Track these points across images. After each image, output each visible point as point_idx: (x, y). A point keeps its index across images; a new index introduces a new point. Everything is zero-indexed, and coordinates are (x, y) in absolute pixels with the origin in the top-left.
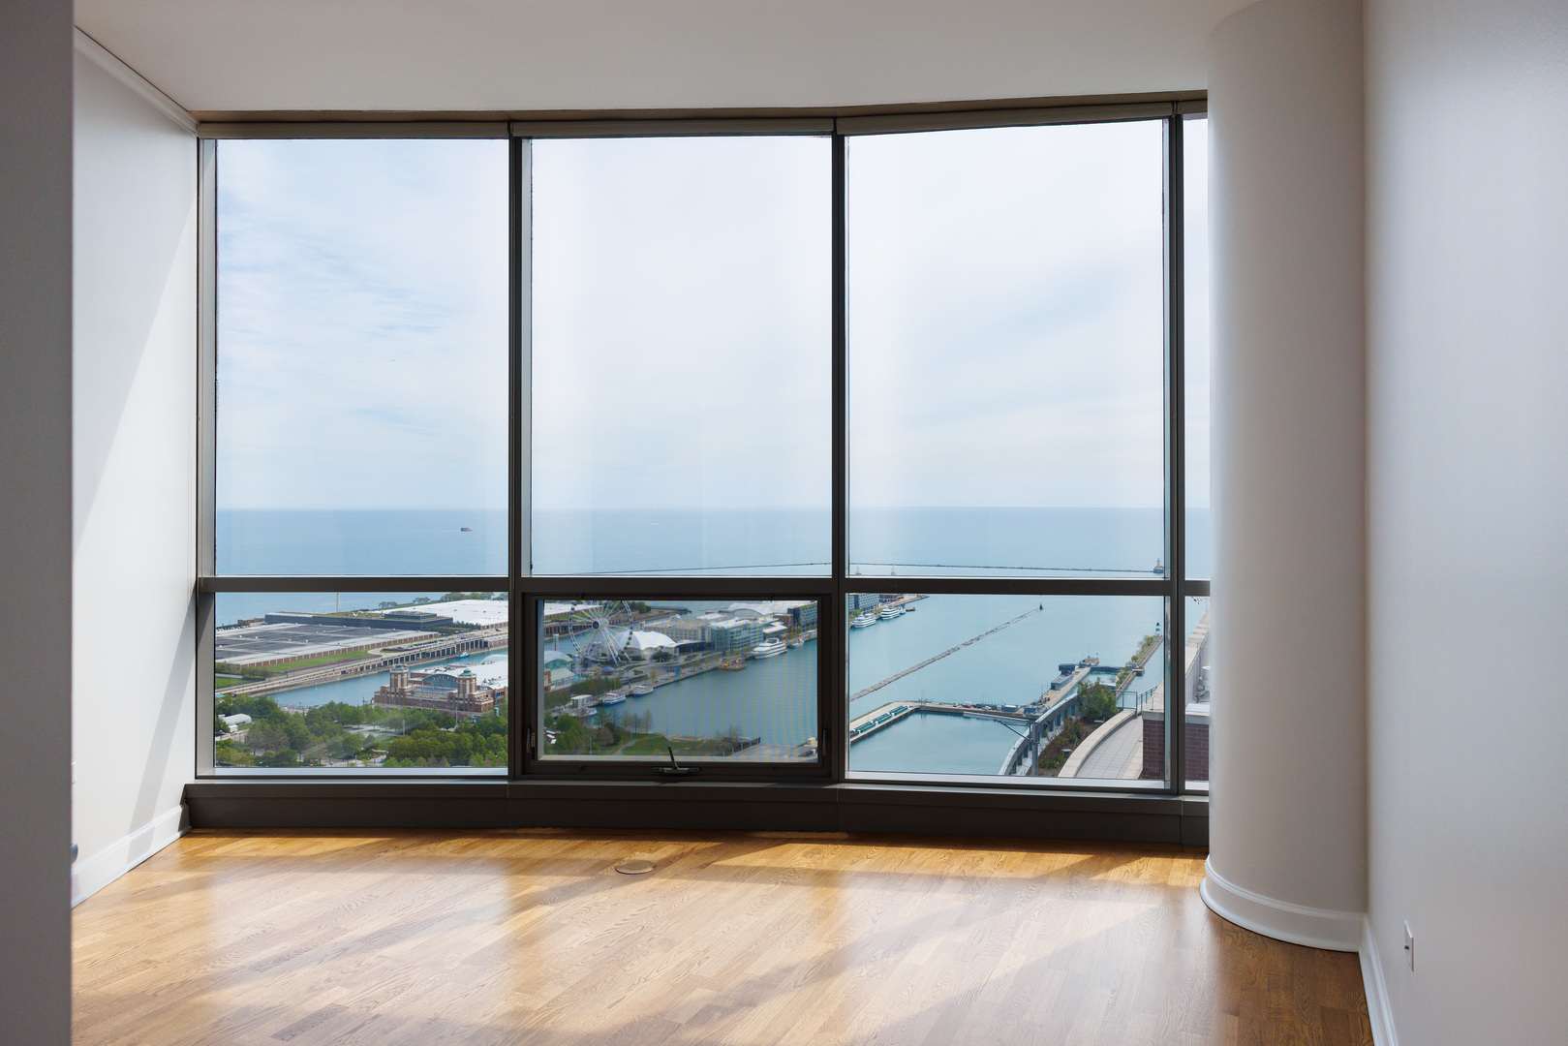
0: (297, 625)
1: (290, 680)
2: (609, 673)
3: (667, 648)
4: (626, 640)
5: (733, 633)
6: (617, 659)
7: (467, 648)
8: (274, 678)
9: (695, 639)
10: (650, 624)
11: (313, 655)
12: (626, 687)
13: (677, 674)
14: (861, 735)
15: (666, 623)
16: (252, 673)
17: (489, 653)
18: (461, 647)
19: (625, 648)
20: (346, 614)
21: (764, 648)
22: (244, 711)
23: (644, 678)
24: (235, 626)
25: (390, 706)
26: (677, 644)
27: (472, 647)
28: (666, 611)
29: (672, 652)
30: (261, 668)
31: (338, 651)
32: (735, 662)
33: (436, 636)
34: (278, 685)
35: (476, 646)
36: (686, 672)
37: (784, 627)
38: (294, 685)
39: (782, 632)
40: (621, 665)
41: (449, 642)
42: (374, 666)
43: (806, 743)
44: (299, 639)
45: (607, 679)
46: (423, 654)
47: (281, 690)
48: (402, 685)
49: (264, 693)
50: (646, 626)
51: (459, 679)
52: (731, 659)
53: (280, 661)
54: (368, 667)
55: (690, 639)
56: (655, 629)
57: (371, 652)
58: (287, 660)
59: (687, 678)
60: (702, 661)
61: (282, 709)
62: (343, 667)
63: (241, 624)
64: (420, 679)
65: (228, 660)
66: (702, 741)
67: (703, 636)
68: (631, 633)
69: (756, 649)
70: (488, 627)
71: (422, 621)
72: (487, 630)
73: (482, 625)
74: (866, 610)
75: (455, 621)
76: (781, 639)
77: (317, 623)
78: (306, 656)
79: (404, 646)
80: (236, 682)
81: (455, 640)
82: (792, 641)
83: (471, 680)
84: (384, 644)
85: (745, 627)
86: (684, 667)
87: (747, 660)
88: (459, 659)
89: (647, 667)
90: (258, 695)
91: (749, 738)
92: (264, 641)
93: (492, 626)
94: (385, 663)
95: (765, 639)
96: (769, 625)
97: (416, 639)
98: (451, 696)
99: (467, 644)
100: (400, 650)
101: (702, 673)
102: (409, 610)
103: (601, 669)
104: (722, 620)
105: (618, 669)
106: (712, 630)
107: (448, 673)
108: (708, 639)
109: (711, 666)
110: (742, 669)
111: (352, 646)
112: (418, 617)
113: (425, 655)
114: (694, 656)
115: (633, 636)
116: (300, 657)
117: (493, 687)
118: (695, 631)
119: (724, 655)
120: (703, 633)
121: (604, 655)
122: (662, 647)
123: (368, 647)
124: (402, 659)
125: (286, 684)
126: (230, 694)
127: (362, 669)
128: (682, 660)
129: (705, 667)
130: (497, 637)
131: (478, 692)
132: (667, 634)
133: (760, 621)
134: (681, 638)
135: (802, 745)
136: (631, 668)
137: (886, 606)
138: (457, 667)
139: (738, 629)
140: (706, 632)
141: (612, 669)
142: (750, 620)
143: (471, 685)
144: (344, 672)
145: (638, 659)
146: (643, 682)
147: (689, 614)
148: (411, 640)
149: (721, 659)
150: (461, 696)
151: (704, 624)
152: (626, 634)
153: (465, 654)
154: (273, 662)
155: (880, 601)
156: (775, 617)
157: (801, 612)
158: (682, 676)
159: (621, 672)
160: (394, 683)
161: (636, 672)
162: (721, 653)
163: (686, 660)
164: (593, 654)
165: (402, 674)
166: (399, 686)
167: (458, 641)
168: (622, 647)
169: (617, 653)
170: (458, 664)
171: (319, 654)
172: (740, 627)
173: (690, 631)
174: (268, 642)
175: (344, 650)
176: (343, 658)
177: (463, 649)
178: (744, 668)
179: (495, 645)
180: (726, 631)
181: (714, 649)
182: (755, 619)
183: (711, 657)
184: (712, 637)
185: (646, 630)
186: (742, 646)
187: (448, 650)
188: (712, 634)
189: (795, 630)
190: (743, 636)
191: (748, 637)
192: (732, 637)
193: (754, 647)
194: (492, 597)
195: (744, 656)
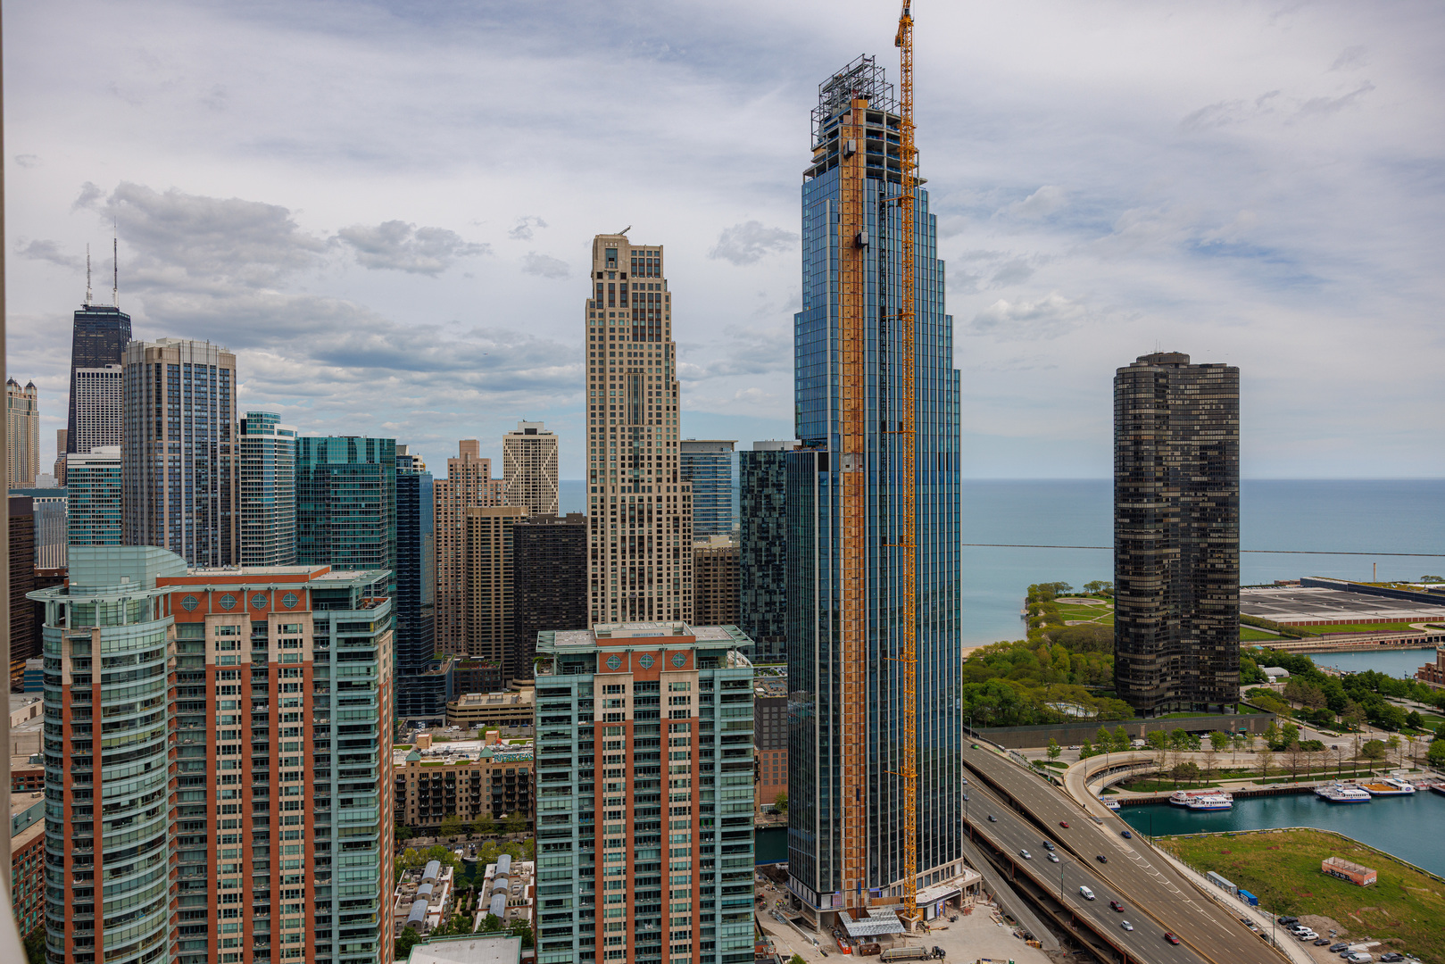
0: (1332, 591)
1: (1327, 642)
8: (1310, 639)
11: (1349, 622)
16: (1289, 631)
20: (1384, 584)
22: (1282, 665)
24: (1272, 586)
25: (1437, 685)
30: (1297, 627)
31: (1376, 621)
34: (1314, 646)
38: (1330, 648)
42: (1416, 641)
44: (1335, 605)
47: (1317, 651)
49: (1300, 652)
53: (1315, 623)
54: (1410, 641)
57: (1412, 626)
58: (1322, 623)
61: (1319, 669)
62: (1382, 638)
63: (1278, 584)
65: (1267, 617)
77: (1353, 591)
78: (1342, 622)
80: (1271, 637)
84: (1428, 619)
90: (1294, 652)
92: (1300, 602)
94: (1430, 639)
111: (1392, 617)
116: (1336, 622)
123: (1409, 620)
125: (1322, 646)
126: (1269, 647)
127: (1403, 641)
144: (1382, 643)
154: (1309, 623)
160: (1442, 661)
171: (1356, 622)
174: (1303, 604)
175: (1382, 621)
176: (1380, 628)
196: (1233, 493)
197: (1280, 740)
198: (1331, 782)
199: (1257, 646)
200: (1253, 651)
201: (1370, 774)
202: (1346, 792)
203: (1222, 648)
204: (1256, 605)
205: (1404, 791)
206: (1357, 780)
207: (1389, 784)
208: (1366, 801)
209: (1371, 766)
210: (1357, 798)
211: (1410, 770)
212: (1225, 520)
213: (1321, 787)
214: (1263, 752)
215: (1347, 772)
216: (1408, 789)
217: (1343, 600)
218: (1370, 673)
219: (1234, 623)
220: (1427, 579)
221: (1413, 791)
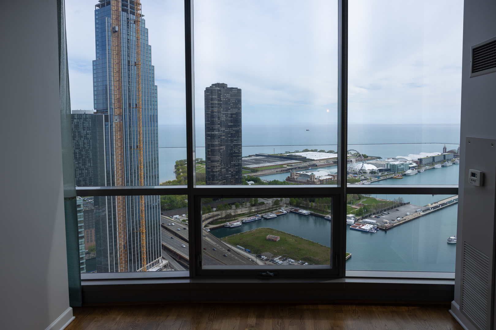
0: (264, 157)
1: (263, 173)
2: (356, 177)
3: (375, 170)
4: (361, 167)
5: (398, 166)
6: (358, 173)
7: (311, 166)
8: (259, 172)
9: (384, 167)
10: (369, 162)
11: (269, 166)
12: (361, 182)
13: (379, 178)
14: (448, 205)
15: (374, 161)
16: (254, 170)
19: (361, 169)
20: (277, 154)
21: (409, 172)
22: (252, 180)
23: (368, 179)
24: (248, 157)
25: (291, 182)
26: (378, 169)
27: (312, 166)
28: (373, 158)
29: (377, 171)
30: (256, 169)
31: (275, 165)
32: (399, 176)
33: (302, 162)
35: (314, 166)
36: (382, 178)
37: (417, 165)
38: (265, 174)
39: (416, 166)
40: (359, 174)
41: (306, 164)
42: (285, 170)
43: (427, 205)
44: (265, 161)
45: (355, 179)
46: (298, 167)
47: (261, 175)
48: (294, 176)
49: (257, 176)
51: (310, 176)
52: (397, 175)
53: (260, 167)
54: (283, 170)
55: (383, 167)
56: (370, 163)
57: (284, 166)
58: (262, 167)
59: (382, 180)
60: (387, 175)
62: (277, 170)
63: (250, 156)
64: (299, 175)
65: (247, 166)
66: (388, 201)
67: (387, 167)
68: (363, 164)
70: (317, 160)
71: (298, 158)
72: (317, 161)
73: (315, 159)
74: (448, 160)
75: (307, 158)
76: (416, 169)
77: (269, 157)
78: (267, 166)
79: (293, 165)
80: (250, 172)
81: (307, 164)
82: (419, 170)
83: (314, 176)
84: (287, 164)
85: (402, 164)
86: (381, 176)
87: (403, 175)
88: (308, 169)
89: (368, 176)
90: (255, 176)
91: (406, 202)
92: (256, 161)
93: (318, 160)
94: (288, 169)
95: (409, 168)
96: (411, 164)
97: (296, 163)
98: (308, 180)
99: (311, 165)
100: (292, 166)
101: (387, 179)
102: (294, 154)
103: (353, 175)
104: (394, 162)
105: (359, 176)
106: (391, 165)
107: (307, 173)
108: (389, 168)
109: (390, 177)
110: (401, 178)
111: (279, 164)
112: (296, 156)
113: (299, 168)
114: (384, 173)
115: (363, 165)
116: (265, 166)
117: (320, 179)
118: (384, 165)
119: (395, 173)
120: (387, 166)
121: (354, 171)
122: (373, 169)
123: (283, 164)
124: (293, 168)
126: (249, 175)
127: (282, 171)
128: (380, 174)
129: (388, 177)
131: (315, 180)
132: (375, 165)
133: (408, 162)
134: (379, 167)
135: (426, 206)
136: (363, 176)
137: (456, 159)
138: (309, 172)
139: (400, 165)
140: (388, 165)
141: (357, 176)
142: (404, 162)
143: (313, 178)
144: (277, 171)
145: (365, 173)
146: (367, 181)
147: (381, 159)
148: (295, 163)
149: (394, 175)
150: (311, 181)
151: (387, 163)
152: (361, 164)
153: (310, 168)
154: (258, 167)
155: (454, 157)
156: (413, 161)
157: (423, 160)
158: (380, 179)
159: (360, 177)
160: (291, 175)
161: (365, 177)
162: (393, 172)
163: (381, 174)
164: (350, 170)
165: (294, 173)
166: (293, 177)
167: (308, 164)
168: (360, 169)
169: (358, 171)
171: (270, 166)
172: (401, 164)
173: (383, 165)
174: (257, 162)
175: (277, 165)
176: (276, 167)
177: (310, 167)
178: (402, 178)
179: (319, 166)
180: (396, 165)
181: (391, 171)
182: (406, 162)
183: (390, 174)
184: (390, 167)
185: (368, 163)
186: (401, 171)
187: (306, 167)
188: (390, 166)
189: (421, 166)
190: (402, 167)
191: (404, 168)
192: (398, 167)
193: (405, 171)
194: (317, 151)
195: (402, 174)
196: (240, 128)
197: (253, 203)
198: (267, 213)
199: (245, 175)
200: (245, 177)
201: (276, 210)
202: (271, 216)
203: (237, 177)
204: (244, 163)
205: (284, 213)
206: (273, 212)
207: (281, 212)
208: (276, 217)
209: (276, 207)
210: (274, 217)
211: (286, 207)
212: (238, 137)
213: (264, 215)
214: (249, 207)
215: (271, 210)
216: (285, 212)
217: (267, 160)
218: (275, 180)
219: (241, 169)
220: (287, 152)
221: (286, 213)
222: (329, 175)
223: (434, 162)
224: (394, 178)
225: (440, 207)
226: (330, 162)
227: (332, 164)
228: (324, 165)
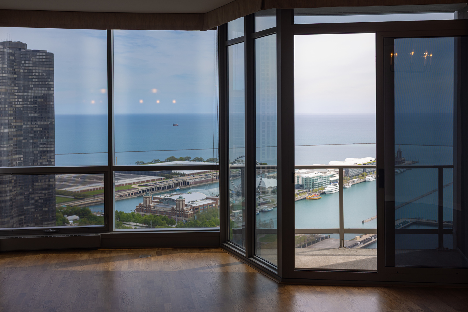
1: (97, 199)
4: (259, 183)
5: (313, 180)
7: (179, 185)
8: (89, 198)
10: (271, 174)
12: (259, 207)
16: (79, 195)
17: (189, 189)
18: (176, 185)
19: (258, 187)
21: (329, 188)
22: (76, 214)
23: (269, 202)
25: (144, 213)
27: (181, 185)
30: (83, 193)
31: (118, 185)
32: (315, 195)
33: (164, 179)
34: (90, 202)
35: (184, 184)
38: (98, 202)
41: (171, 182)
42: (135, 193)
43: (354, 239)
46: (158, 188)
47: (92, 204)
48: (149, 203)
49: (84, 206)
50: (268, 175)
51: (177, 201)
52: (313, 193)
53: (91, 190)
54: (132, 194)
56: (272, 177)
57: (133, 186)
58: (94, 189)
60: (298, 194)
61: (93, 214)
62: (120, 194)
64: (158, 200)
65: (68, 189)
67: (298, 181)
68: (261, 179)
69: (325, 189)
70: (189, 175)
71: (157, 171)
72: (189, 177)
73: (186, 174)
79: (149, 184)
80: (72, 200)
81: (173, 181)
83: (182, 201)
84: (139, 182)
85: (320, 177)
87: (321, 194)
88: (175, 191)
90: (81, 206)
92: (83, 180)
93: (191, 174)
94: (140, 192)
95: (330, 183)
96: (332, 176)
97: (154, 180)
98: (173, 209)
99: (179, 183)
100: (147, 185)
101: (298, 200)
104: (308, 173)
106: (303, 178)
107: (172, 197)
108: (300, 183)
109: (302, 197)
110: (318, 199)
111: (124, 183)
113: (159, 188)
116: (100, 188)
117: (193, 205)
119: (309, 191)
120: (298, 180)
123: (131, 184)
124: (148, 190)
125: (94, 201)
126: (69, 205)
127: (129, 194)
129: (299, 197)
130: (194, 180)
131: (186, 208)
133: (328, 174)
135: (352, 240)
136: (261, 197)
138: (175, 195)
139: (317, 178)
140: (300, 179)
142: (323, 173)
143: (182, 204)
144: (121, 196)
145: (265, 192)
146: (268, 205)
148: (152, 180)
149: (308, 194)
150: (178, 209)
151: (298, 175)
152: (258, 179)
153: (178, 188)
154: (88, 190)
156: (335, 172)
160: (145, 202)
161: (264, 199)
162: (307, 190)
165: (149, 198)
166: (148, 204)
167: (175, 181)
170: (176, 193)
172: (318, 177)
174: (85, 181)
175: (120, 185)
176: (120, 189)
177: (177, 186)
178: (320, 198)
179: (193, 184)
180: (310, 179)
181: (304, 188)
182: (325, 173)
183: (303, 192)
184: (303, 182)
185: (269, 177)
186: (318, 187)
187: (170, 186)
188: (303, 180)
189: (346, 179)
190: (319, 182)
191: (322, 182)
192: (313, 182)
193: (325, 188)
194: (190, 160)
195: (320, 192)
196: (51, 123)
199: (63, 205)
200: (61, 208)
203: (46, 209)
212: (47, 138)
219: (52, 194)
222: (207, 198)
223: (365, 172)
224: (308, 199)
225: (371, 239)
226: (210, 177)
227: (213, 180)
228: (201, 183)
